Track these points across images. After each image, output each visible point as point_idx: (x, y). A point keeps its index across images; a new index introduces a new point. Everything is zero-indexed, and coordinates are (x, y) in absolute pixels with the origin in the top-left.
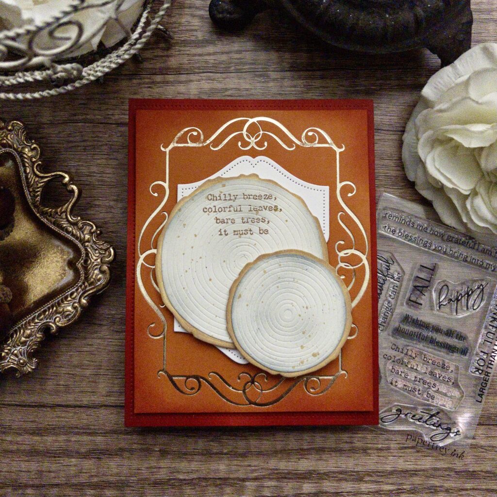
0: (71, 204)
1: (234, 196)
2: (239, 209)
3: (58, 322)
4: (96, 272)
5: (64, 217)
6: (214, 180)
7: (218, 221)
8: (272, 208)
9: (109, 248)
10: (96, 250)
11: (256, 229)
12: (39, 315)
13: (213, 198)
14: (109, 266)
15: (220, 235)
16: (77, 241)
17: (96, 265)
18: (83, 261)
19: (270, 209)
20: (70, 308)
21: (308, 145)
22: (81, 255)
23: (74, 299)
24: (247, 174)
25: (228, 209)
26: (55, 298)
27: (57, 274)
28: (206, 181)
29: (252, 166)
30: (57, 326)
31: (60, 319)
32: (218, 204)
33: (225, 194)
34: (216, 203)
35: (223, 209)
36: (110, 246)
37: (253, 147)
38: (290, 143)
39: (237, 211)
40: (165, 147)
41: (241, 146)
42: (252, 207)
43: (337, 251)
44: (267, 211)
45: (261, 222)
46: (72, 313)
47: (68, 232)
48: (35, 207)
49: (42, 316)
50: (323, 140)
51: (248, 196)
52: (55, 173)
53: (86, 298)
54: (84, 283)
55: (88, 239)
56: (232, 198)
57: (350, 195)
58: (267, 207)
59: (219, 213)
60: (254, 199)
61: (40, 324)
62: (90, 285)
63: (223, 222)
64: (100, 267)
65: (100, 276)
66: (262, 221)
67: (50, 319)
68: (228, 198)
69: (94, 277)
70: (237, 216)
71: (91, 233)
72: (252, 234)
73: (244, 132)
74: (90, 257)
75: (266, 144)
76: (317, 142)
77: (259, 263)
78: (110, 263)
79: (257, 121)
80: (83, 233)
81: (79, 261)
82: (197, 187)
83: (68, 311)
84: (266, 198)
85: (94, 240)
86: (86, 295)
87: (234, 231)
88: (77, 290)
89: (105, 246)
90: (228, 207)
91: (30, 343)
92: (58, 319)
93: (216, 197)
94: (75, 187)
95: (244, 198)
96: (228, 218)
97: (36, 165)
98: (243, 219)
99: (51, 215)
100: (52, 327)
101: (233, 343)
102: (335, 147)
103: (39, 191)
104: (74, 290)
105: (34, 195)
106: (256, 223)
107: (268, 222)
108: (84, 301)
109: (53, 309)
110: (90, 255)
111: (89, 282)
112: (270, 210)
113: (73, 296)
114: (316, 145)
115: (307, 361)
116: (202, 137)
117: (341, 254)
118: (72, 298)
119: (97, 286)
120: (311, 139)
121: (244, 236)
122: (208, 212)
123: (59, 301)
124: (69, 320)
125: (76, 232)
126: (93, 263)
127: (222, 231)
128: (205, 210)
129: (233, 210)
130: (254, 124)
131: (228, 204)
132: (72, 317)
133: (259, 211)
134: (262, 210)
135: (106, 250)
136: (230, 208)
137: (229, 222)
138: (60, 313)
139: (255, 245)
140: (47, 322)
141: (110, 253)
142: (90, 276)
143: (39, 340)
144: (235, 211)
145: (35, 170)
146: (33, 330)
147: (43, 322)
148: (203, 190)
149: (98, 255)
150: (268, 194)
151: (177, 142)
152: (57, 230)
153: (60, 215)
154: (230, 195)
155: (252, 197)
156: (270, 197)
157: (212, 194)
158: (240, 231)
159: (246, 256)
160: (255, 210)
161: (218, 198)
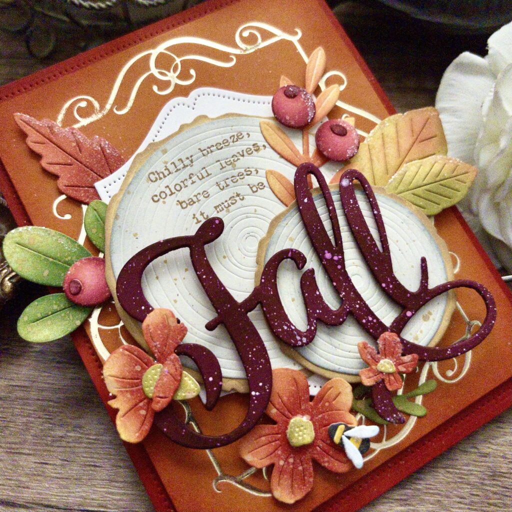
1: (188, 158)
6: (146, 150)
7: (184, 205)
8: (251, 149)
11: (244, 189)
13: (158, 176)
15: (196, 223)
19: (249, 152)
21: (250, 49)
24: (189, 121)
25: (190, 181)
28: (135, 158)
29: (191, 108)
32: (171, 181)
33: (173, 163)
34: (165, 182)
35: (182, 184)
37: (176, 85)
38: (225, 57)
39: (203, 178)
41: (158, 90)
42: (223, 162)
44: (247, 158)
45: (246, 177)
50: (267, 35)
51: (209, 150)
57: (342, 88)
59: (179, 194)
60: (219, 149)
63: (192, 202)
68: (180, 166)
70: (208, 185)
73: (154, 71)
75: (192, 72)
76: (260, 41)
79: (165, 49)
82: (125, 174)
87: (216, 207)
93: (163, 173)
95: (204, 155)
96: (195, 193)
98: (218, 184)
102: (287, 37)
106: (240, 181)
107: (257, 171)
112: (249, 154)
114: (262, 44)
116: (96, 105)
121: (233, 207)
122: (161, 200)
127: (198, 216)
128: (156, 199)
129: (197, 180)
134: (238, 159)
136: (190, 178)
154: (180, 160)
155: (215, 148)
156: (240, 137)
157: (154, 171)
158: (223, 203)
159: (251, 234)
160: (229, 163)
161: (166, 173)
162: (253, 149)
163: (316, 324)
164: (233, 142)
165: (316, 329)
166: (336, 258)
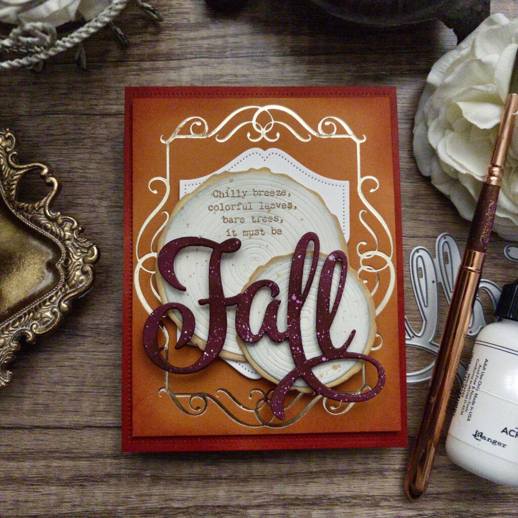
0: (50, 198)
1: (243, 192)
2: (248, 207)
3: (35, 329)
4: (78, 273)
5: (42, 212)
6: (221, 174)
7: (226, 221)
8: (286, 205)
9: (91, 247)
10: (78, 248)
11: (267, 228)
12: (14, 322)
13: (219, 194)
14: (92, 266)
15: (227, 236)
16: (57, 240)
17: (78, 265)
18: (63, 262)
19: (284, 206)
20: (48, 314)
21: (324, 136)
22: (61, 255)
23: (53, 303)
24: (257, 168)
25: (237, 208)
26: (32, 303)
27: (35, 277)
28: (212, 176)
29: (263, 159)
30: (34, 334)
31: (37, 327)
32: (226, 201)
33: (233, 191)
34: (222, 200)
35: (231, 207)
36: (93, 245)
37: (263, 138)
38: (304, 134)
39: (246, 209)
40: (165, 138)
41: (250, 137)
42: (264, 205)
43: (359, 254)
44: (281, 209)
45: (273, 222)
46: (51, 319)
47: (46, 229)
48: (11, 202)
49: (18, 323)
50: (341, 130)
51: (259, 193)
52: (32, 164)
53: (66, 302)
54: (64, 286)
55: (69, 236)
56: (241, 194)
57: (372, 191)
58: (280, 204)
59: (226, 212)
60: (265, 195)
61: (15, 332)
62: (71, 288)
63: (231, 221)
64: (82, 268)
65: (82, 277)
66: (274, 220)
67: (26, 327)
68: (236, 195)
69: (75, 278)
70: (247, 215)
71: (72, 230)
72: (263, 235)
73: (254, 122)
74: (71, 256)
75: (278, 135)
76: (334, 132)
77: (272, 266)
78: (94, 263)
79: (268, 110)
80: (63, 230)
81: (58, 261)
82: (202, 183)
83: (46, 317)
84: (279, 194)
85: (75, 237)
86: (66, 298)
87: (244, 232)
88: (57, 293)
89: (88, 244)
90: (237, 205)
91: (4, 353)
92: (35, 326)
93: (223, 194)
94: (54, 180)
95: (254, 195)
96: (237, 216)
97: (11, 155)
98: (253, 218)
99: (27, 211)
100: (29, 335)
101: (244, 356)
102: (354, 138)
103: (14, 184)
104: (52, 294)
105: (9, 189)
106: (268, 222)
107: (282, 221)
108: (64, 305)
109: (29, 315)
110: (71, 254)
111: (70, 284)
112: (283, 208)
113: (52, 301)
114: (334, 136)
115: (327, 374)
116: (207, 128)
117: (363, 256)
118: (51, 303)
119: (78, 289)
120: (328, 130)
121: (254, 237)
122: (214, 211)
123: (36, 306)
124: (48, 327)
125: (56, 229)
126: (75, 262)
127: (231, 232)
128: (211, 208)
129: (242, 209)
130: (264, 112)
131: (236, 201)
132: (51, 324)
133: (272, 209)
134: (274, 208)
135: (88, 249)
136: (238, 205)
137: (238, 221)
138: (36, 319)
139: (267, 246)
140: (23, 330)
141: (93, 251)
142: (71, 278)
143: (13, 349)
144: (244, 209)
145: (10, 160)
146: (6, 339)
147: (18, 330)
148: (208, 186)
149: (80, 254)
150: (281, 190)
151: (179, 134)
152: (34, 227)
153: (37, 211)
154: (238, 191)
155: (264, 193)
156: (284, 194)
157: (219, 190)
158: (250, 231)
159: (257, 259)
160: (267, 207)
161: (225, 195)
162: (287, 205)
163: (263, 335)
164: (277, 195)
165: (262, 337)
166: (298, 302)
